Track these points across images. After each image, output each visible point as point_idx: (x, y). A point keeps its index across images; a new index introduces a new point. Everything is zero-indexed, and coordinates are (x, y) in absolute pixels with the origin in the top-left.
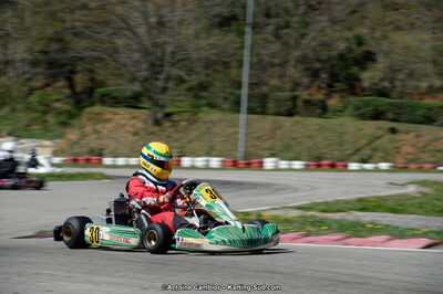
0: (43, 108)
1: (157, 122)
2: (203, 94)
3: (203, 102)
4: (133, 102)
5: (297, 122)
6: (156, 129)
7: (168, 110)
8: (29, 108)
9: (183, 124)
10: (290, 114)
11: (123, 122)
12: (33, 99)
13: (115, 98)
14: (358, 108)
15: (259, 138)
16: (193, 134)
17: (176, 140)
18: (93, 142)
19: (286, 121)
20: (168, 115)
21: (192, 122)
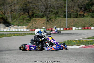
0: (23, 19)
1: (48, 21)
2: (57, 14)
3: (57, 16)
4: (42, 17)
5: (78, 19)
6: (48, 22)
7: (50, 18)
8: (20, 19)
9: (53, 21)
10: (76, 17)
11: (40, 21)
12: (21, 17)
13: (38, 16)
14: (91, 15)
15: (70, 23)
16: (56, 23)
17: (52, 24)
18: (34, 26)
19: (76, 19)
20: (50, 19)
21: (55, 20)
